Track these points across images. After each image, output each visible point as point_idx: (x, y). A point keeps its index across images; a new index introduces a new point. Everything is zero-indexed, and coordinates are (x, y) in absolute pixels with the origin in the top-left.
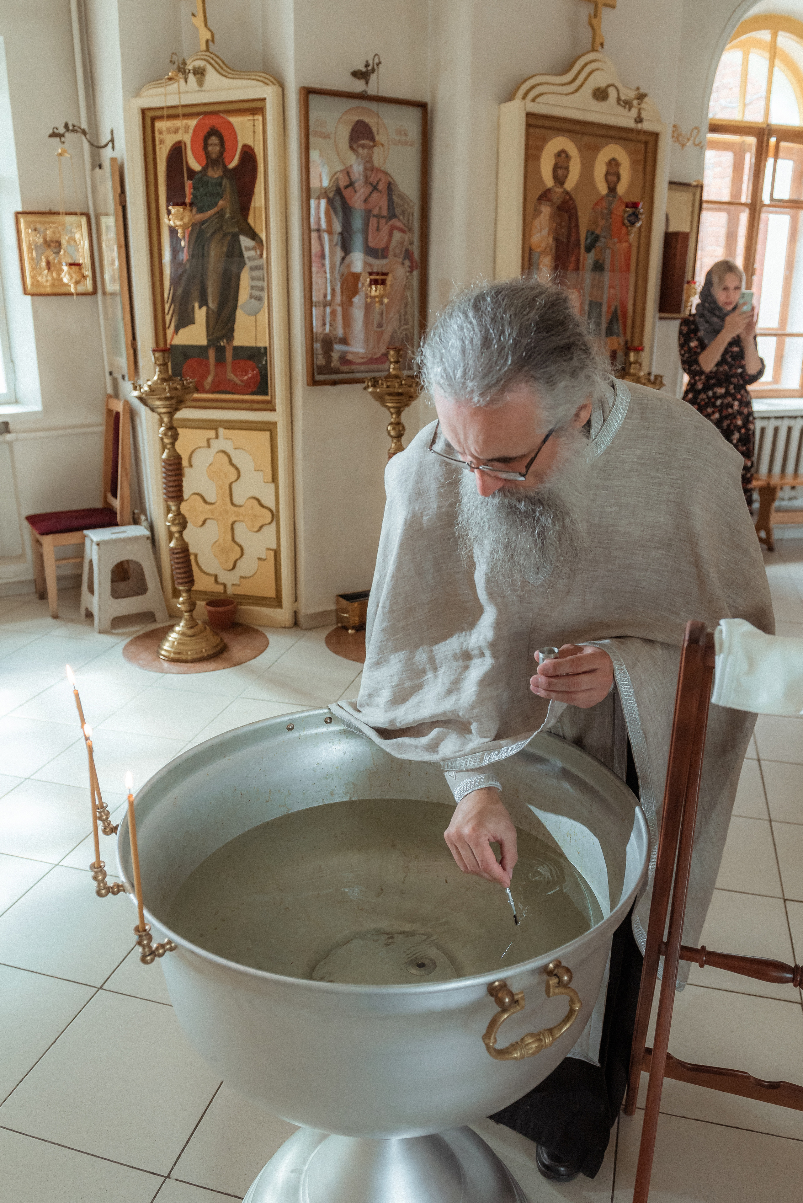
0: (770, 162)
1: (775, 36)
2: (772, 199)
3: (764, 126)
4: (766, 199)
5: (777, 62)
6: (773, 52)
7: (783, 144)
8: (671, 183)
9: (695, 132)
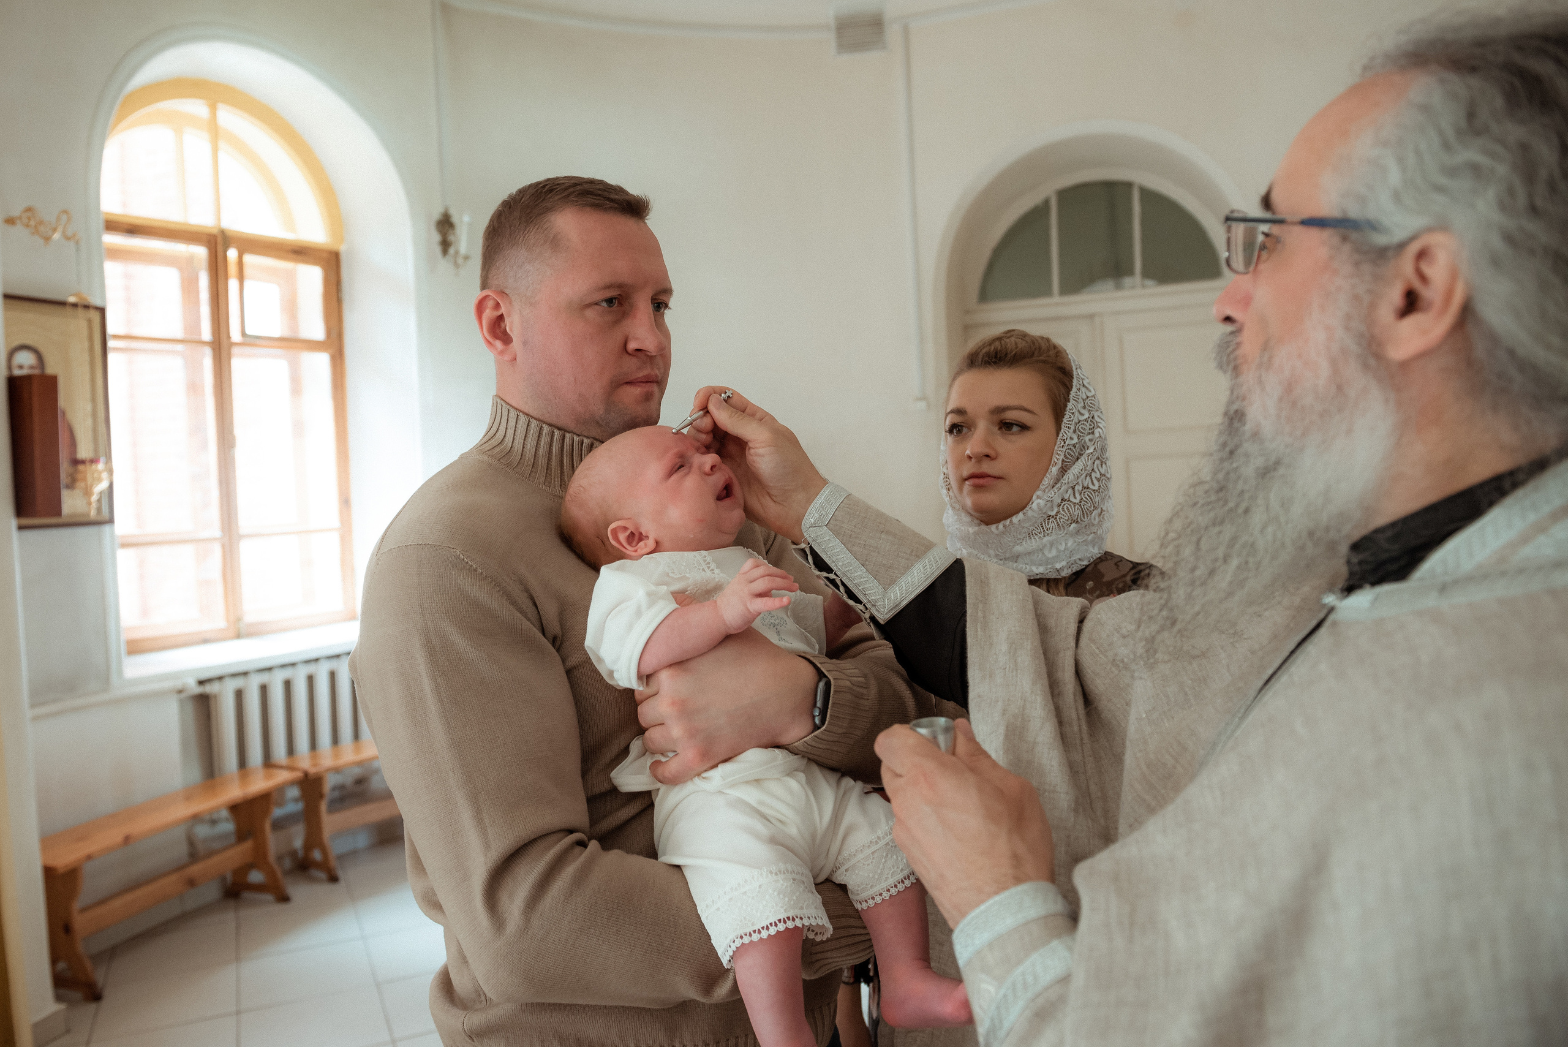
0: (233, 284)
1: (213, 108)
2: (244, 334)
3: (215, 231)
4: (235, 336)
5: (222, 144)
6: (214, 131)
7: (248, 259)
8: (8, 297)
9: (64, 217)
